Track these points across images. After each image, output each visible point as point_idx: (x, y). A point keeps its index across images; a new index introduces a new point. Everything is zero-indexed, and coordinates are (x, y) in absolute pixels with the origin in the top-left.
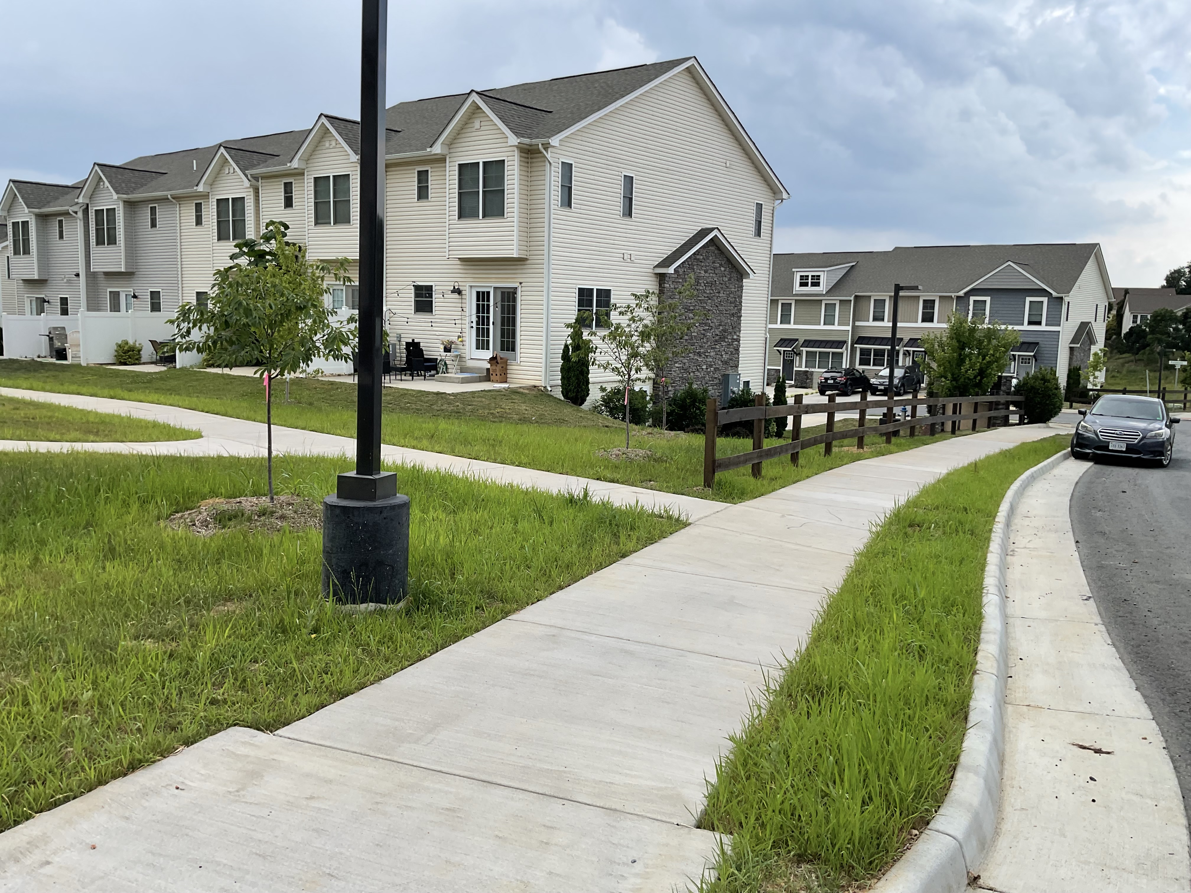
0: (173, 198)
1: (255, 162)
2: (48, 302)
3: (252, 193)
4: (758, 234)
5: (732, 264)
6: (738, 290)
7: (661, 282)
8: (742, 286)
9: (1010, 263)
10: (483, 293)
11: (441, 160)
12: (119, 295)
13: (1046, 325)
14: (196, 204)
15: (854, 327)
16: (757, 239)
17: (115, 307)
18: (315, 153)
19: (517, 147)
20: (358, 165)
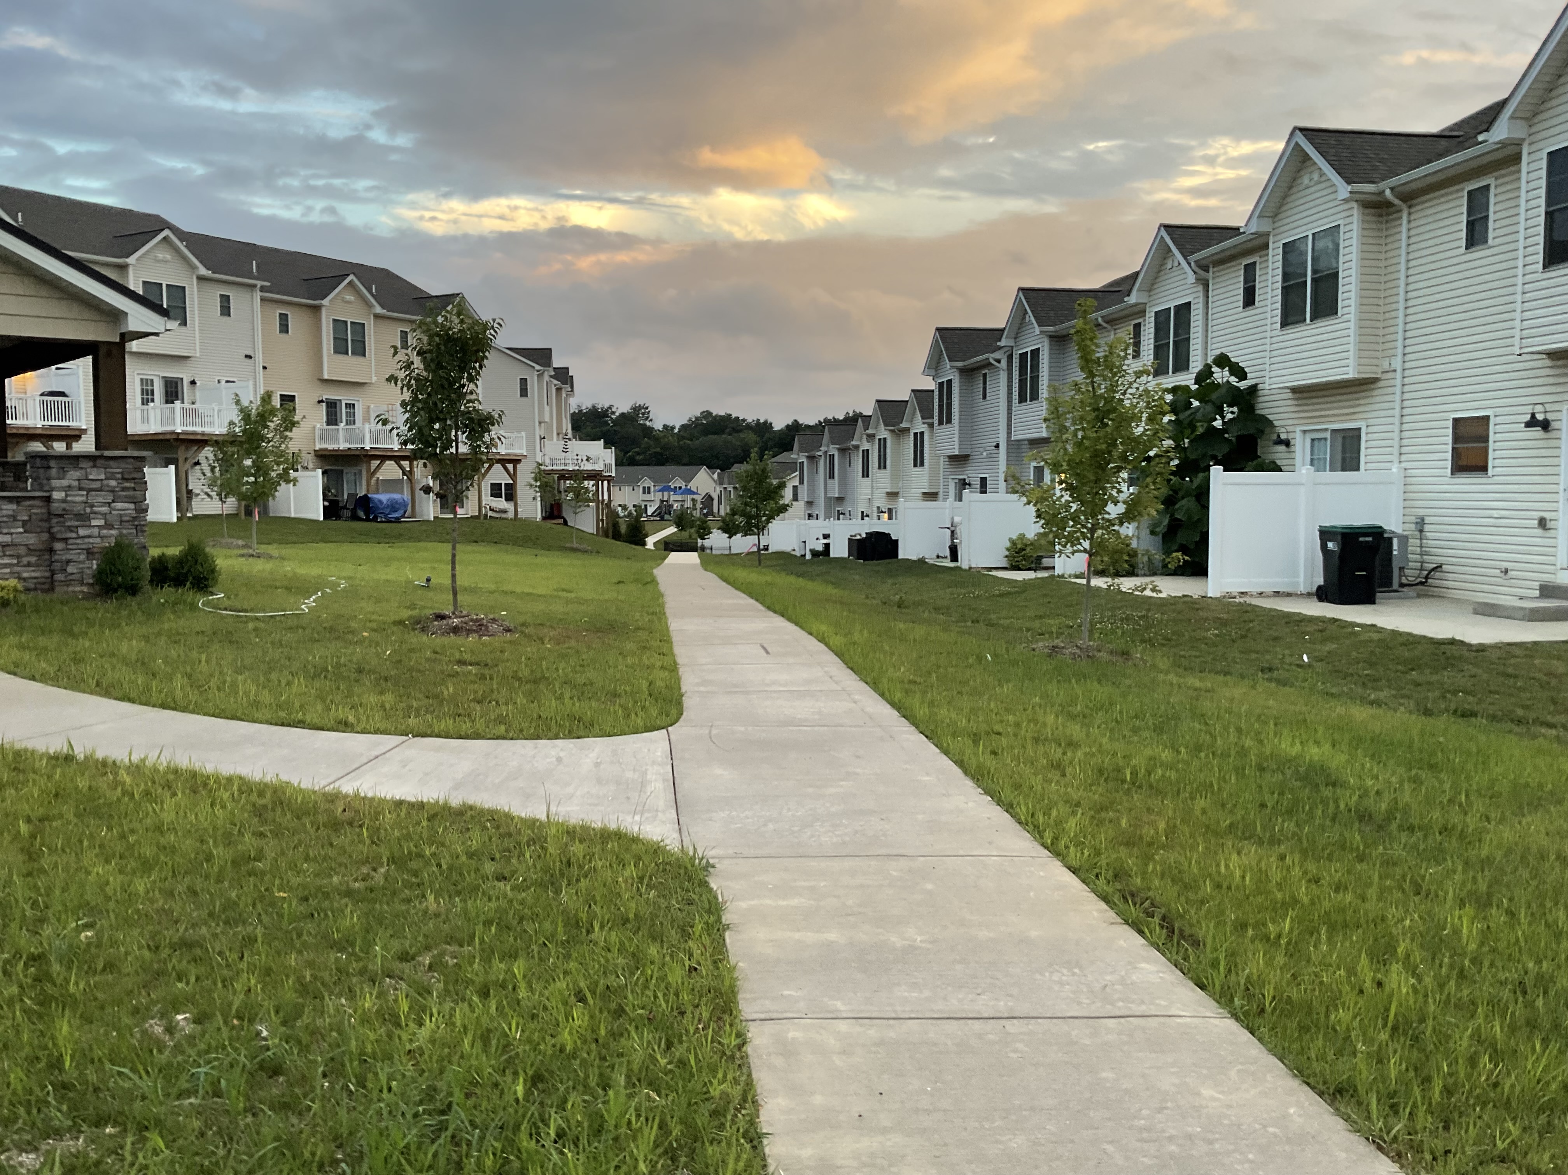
0: (1107, 322)
2: (969, 484)
3: (1199, 293)
11: (1511, 156)
14: (1134, 325)
20: (1355, 205)
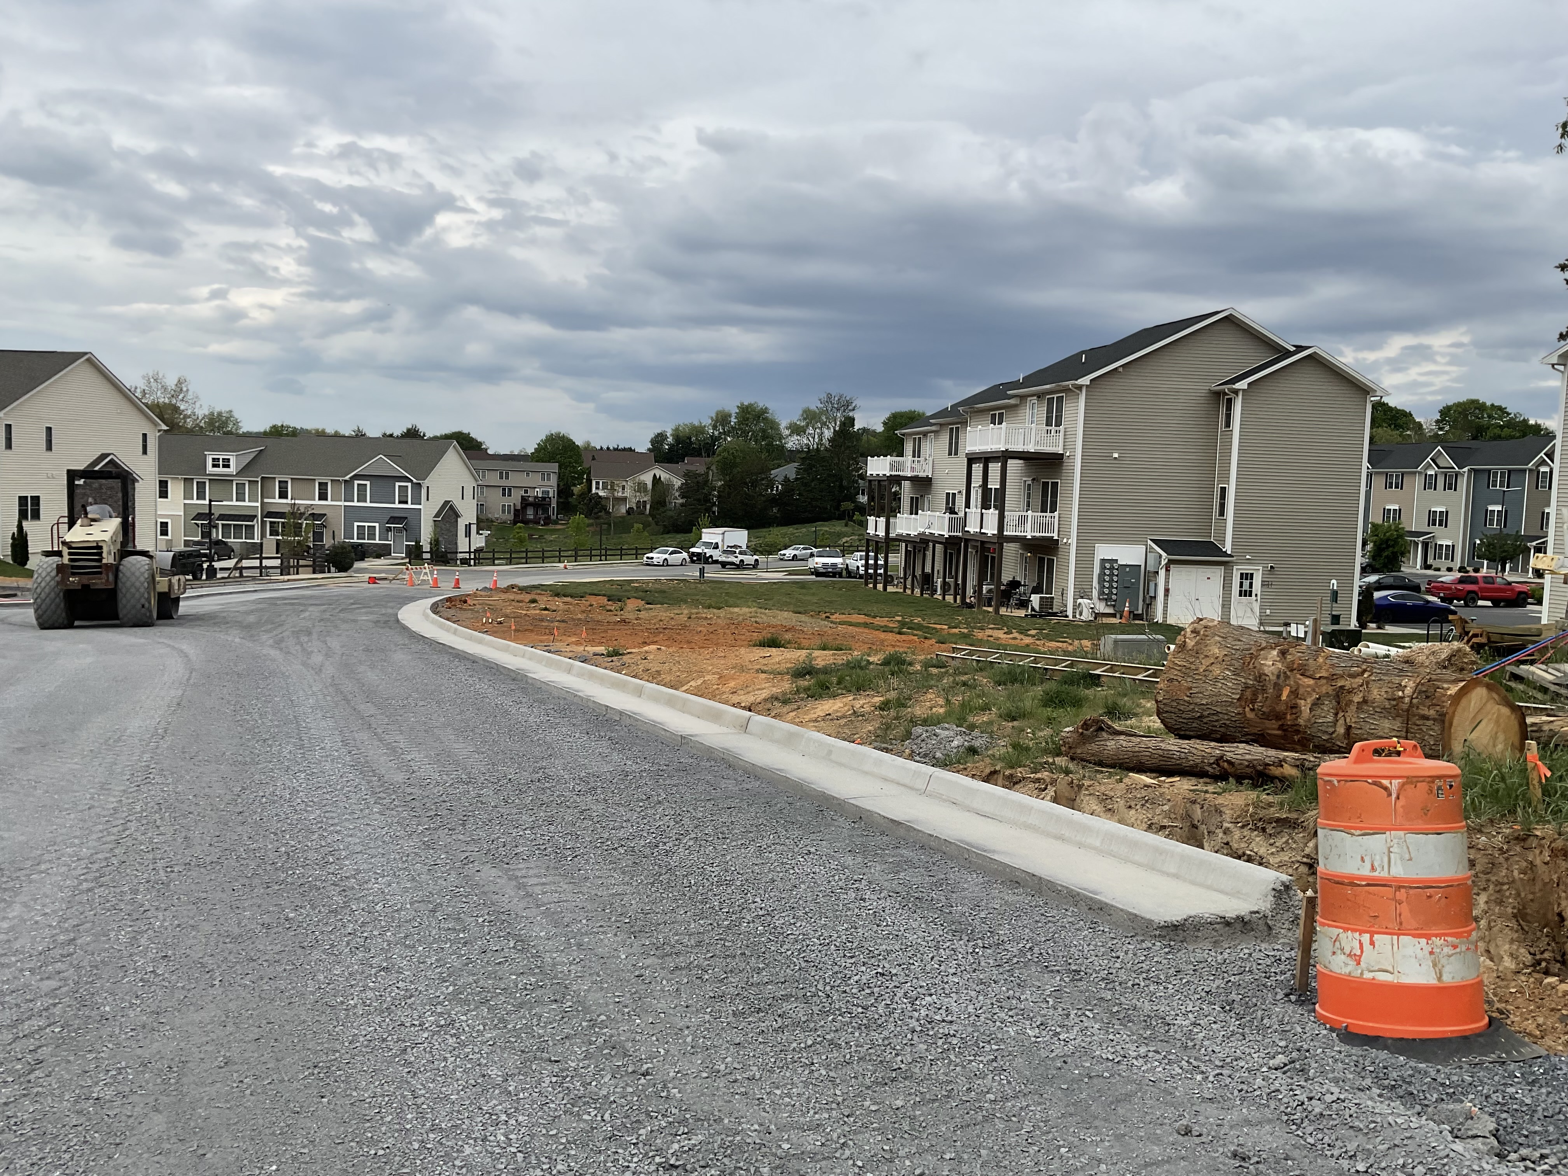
4: (145, 452)
8: (134, 488)
9: (381, 456)
13: (412, 504)
15: (262, 503)
16: (144, 456)
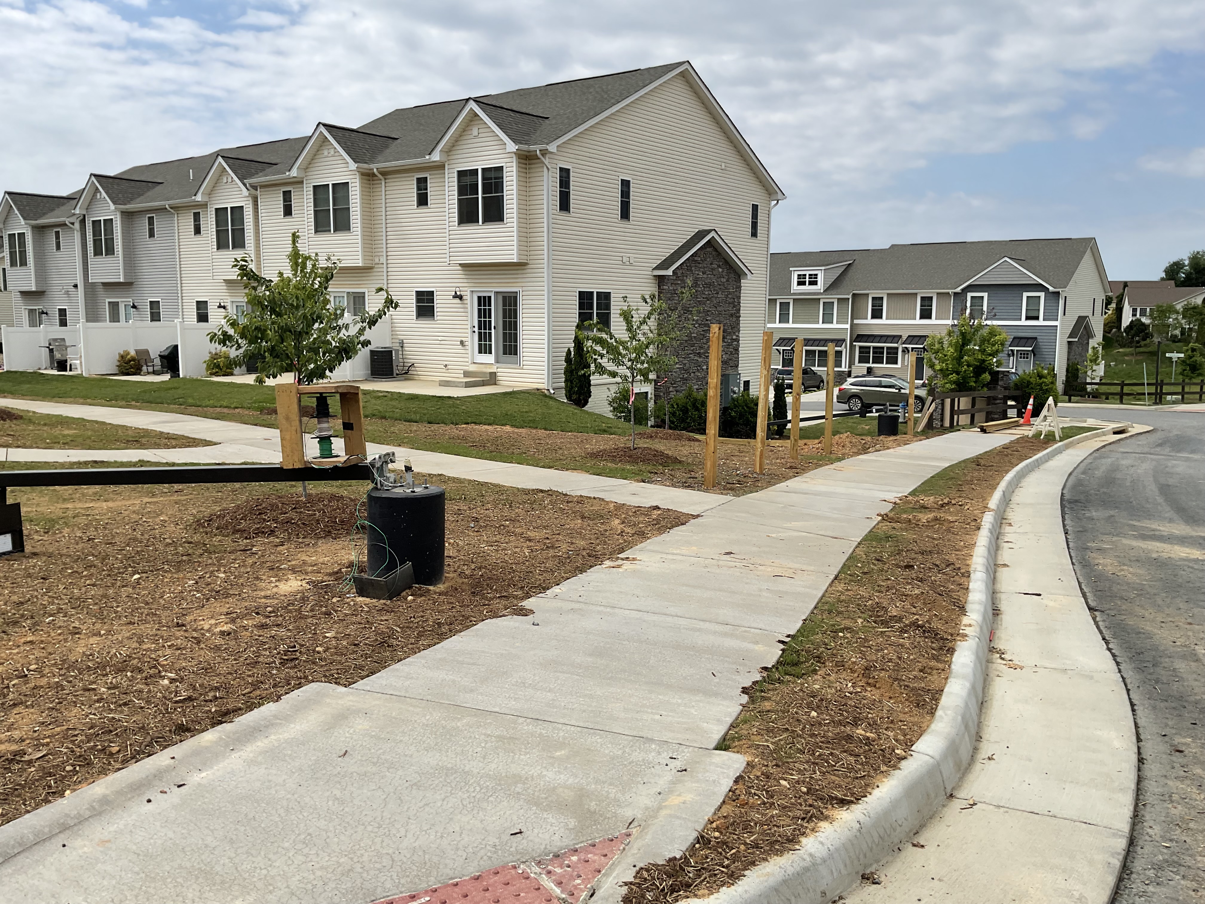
0: (171, 208)
1: (253, 171)
2: (46, 313)
3: (251, 202)
4: (754, 234)
5: (730, 265)
6: (736, 291)
7: (661, 284)
8: (740, 287)
9: (1006, 259)
10: (485, 297)
11: (440, 167)
12: (118, 305)
13: (1044, 320)
14: (194, 213)
15: (852, 325)
16: (754, 240)
17: (115, 318)
18: (313, 161)
19: (515, 153)
20: (357, 173)
